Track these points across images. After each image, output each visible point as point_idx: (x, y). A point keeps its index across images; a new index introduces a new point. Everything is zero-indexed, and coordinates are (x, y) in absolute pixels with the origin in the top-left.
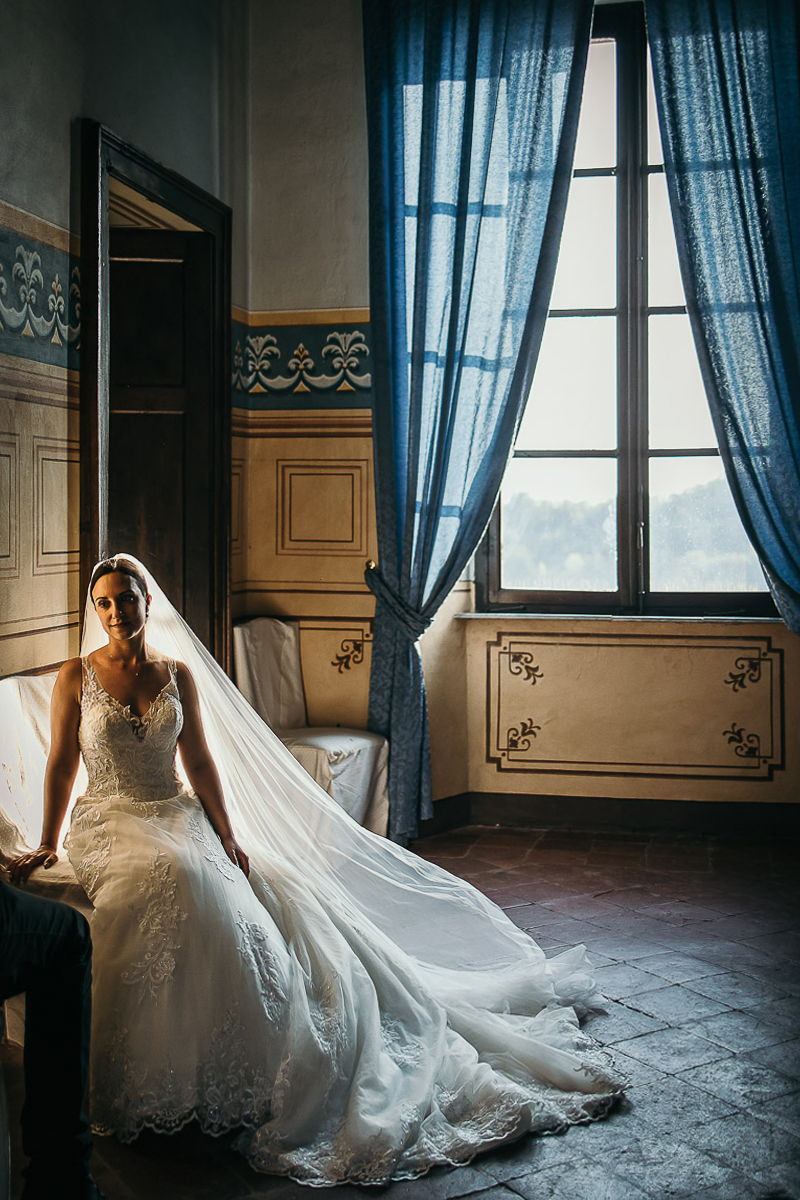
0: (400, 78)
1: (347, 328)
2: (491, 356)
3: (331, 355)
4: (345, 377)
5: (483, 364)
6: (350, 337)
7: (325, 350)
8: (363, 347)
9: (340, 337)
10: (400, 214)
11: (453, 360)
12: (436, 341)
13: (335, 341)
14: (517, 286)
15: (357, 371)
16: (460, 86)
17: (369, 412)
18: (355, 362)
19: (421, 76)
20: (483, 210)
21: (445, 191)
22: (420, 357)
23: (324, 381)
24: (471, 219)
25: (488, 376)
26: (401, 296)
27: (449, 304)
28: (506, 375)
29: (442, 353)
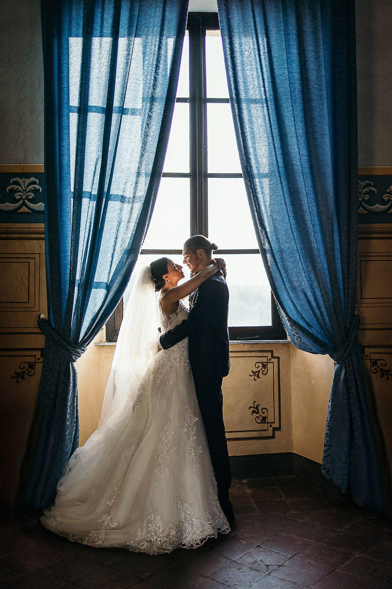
0: (66, 31)
1: (26, 175)
2: (129, 194)
3: (13, 191)
4: (24, 204)
5: (123, 199)
6: (28, 181)
7: (9, 188)
8: (37, 187)
9: (20, 181)
10: (65, 110)
11: (102, 197)
12: (90, 184)
13: (17, 183)
14: (146, 155)
15: (33, 201)
16: (107, 41)
17: (43, 225)
18: (32, 196)
19: (81, 31)
20: (123, 111)
21: (97, 98)
22: (79, 195)
23: (9, 206)
24: (115, 117)
25: (127, 207)
26: (66, 157)
27: (100, 163)
28: (138, 207)
29: (95, 192)
